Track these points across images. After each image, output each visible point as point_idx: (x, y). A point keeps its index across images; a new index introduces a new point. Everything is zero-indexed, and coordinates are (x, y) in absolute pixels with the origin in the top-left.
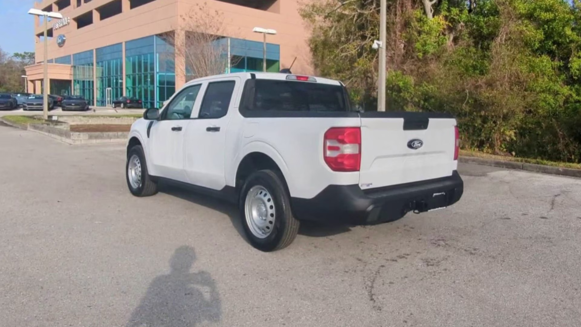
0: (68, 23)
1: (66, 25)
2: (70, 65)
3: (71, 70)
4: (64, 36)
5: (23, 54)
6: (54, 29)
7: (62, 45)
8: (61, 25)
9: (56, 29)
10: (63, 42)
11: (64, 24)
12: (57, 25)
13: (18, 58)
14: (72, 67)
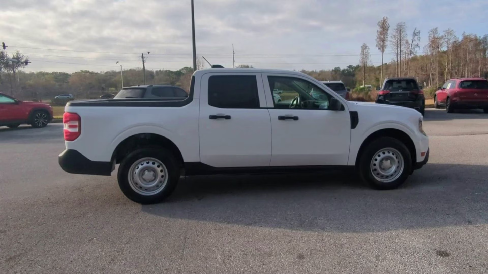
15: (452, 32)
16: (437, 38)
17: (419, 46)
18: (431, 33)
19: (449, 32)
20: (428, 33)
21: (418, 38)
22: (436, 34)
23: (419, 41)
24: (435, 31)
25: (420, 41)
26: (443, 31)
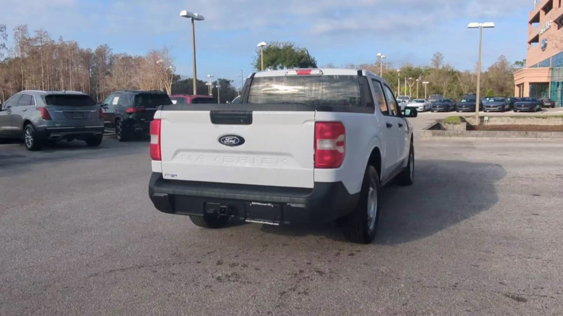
0: (550, 27)
1: (548, 29)
2: (548, 68)
3: (549, 72)
4: (546, 40)
5: (522, 61)
6: (540, 34)
7: (544, 49)
8: (545, 29)
9: (541, 34)
10: (545, 45)
11: (547, 28)
12: (542, 30)
13: (517, 66)
14: (550, 69)
15: (45, 34)
16: (30, 39)
17: (6, 46)
18: (17, 31)
19: (41, 35)
20: (14, 30)
21: (5, 36)
22: (25, 33)
23: (5, 40)
24: (23, 29)
25: (7, 39)
26: (34, 31)
